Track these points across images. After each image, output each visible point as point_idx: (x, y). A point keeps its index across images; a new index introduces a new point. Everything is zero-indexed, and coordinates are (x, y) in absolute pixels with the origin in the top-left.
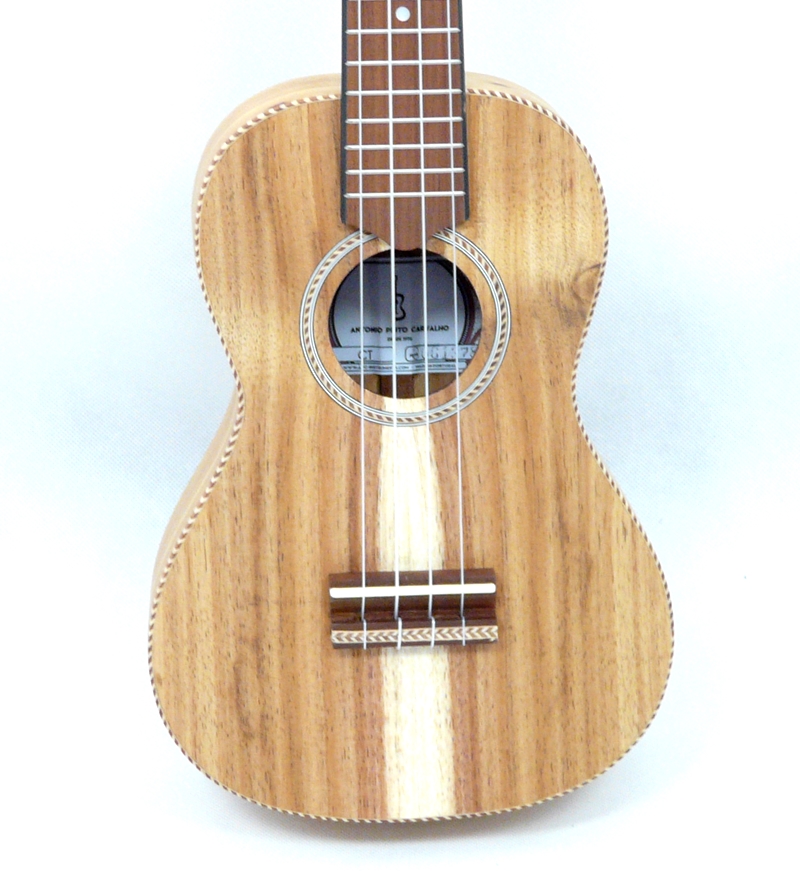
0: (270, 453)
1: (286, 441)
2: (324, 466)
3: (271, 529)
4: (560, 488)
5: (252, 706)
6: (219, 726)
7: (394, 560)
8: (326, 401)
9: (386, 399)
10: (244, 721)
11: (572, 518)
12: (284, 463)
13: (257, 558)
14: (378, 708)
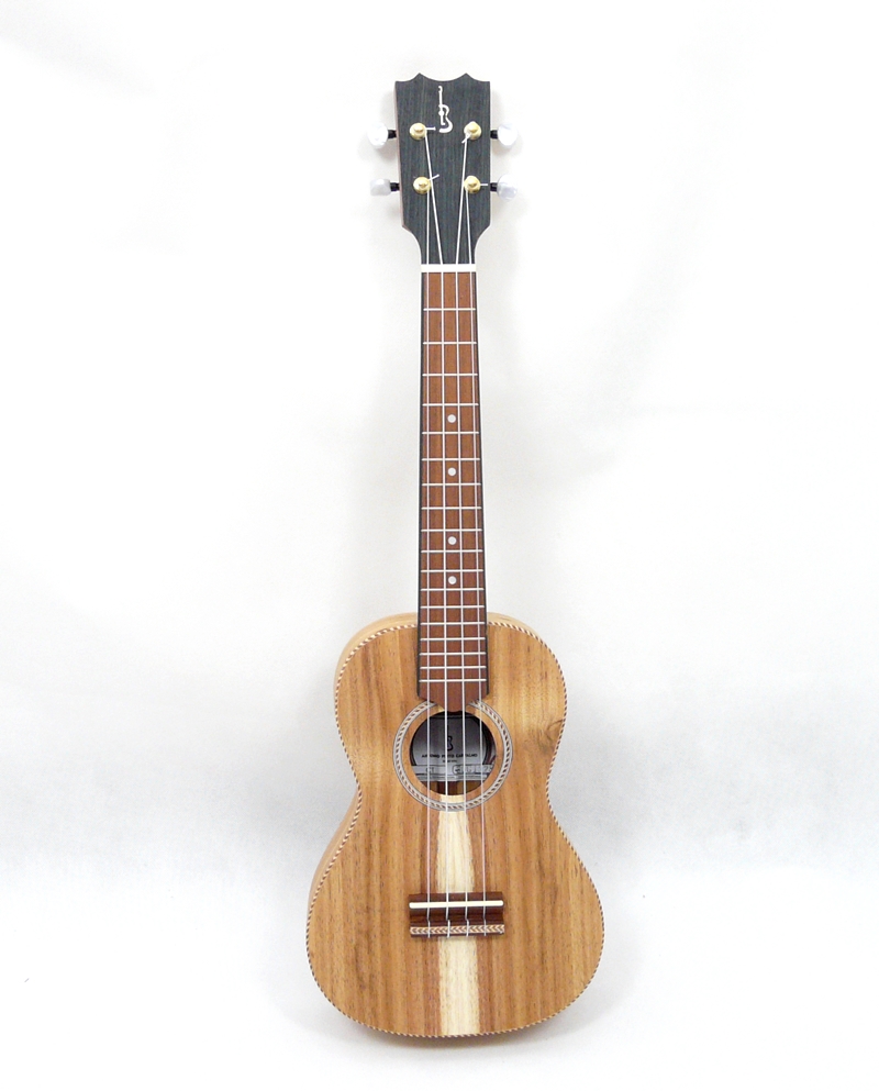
0: (376, 826)
1: (385, 819)
2: (407, 833)
3: (376, 868)
4: (540, 845)
5: (365, 969)
7: (446, 888)
8: (408, 797)
9: (442, 795)
10: (360, 979)
11: (546, 866)
12: (384, 831)
13: (368, 885)
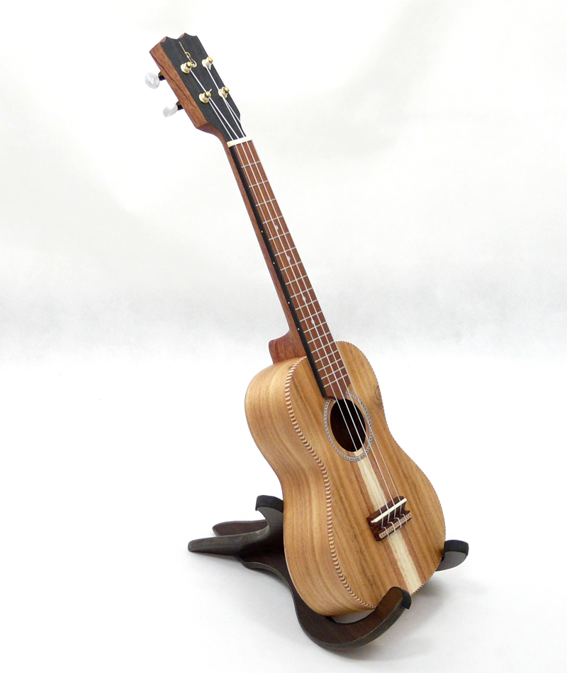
0: (339, 485)
1: (340, 479)
2: (351, 482)
3: (349, 510)
4: (399, 462)
5: (369, 574)
6: (365, 585)
7: (378, 507)
8: (342, 459)
9: (355, 452)
10: (369, 580)
11: (406, 472)
12: (343, 486)
13: (349, 521)
14: (394, 558)
